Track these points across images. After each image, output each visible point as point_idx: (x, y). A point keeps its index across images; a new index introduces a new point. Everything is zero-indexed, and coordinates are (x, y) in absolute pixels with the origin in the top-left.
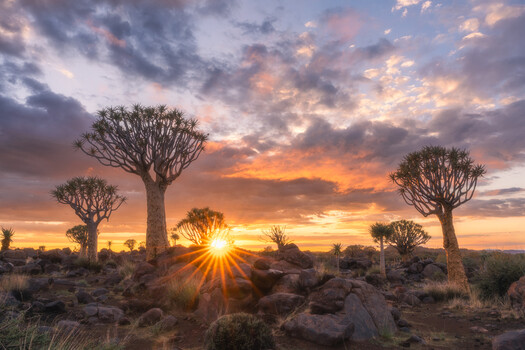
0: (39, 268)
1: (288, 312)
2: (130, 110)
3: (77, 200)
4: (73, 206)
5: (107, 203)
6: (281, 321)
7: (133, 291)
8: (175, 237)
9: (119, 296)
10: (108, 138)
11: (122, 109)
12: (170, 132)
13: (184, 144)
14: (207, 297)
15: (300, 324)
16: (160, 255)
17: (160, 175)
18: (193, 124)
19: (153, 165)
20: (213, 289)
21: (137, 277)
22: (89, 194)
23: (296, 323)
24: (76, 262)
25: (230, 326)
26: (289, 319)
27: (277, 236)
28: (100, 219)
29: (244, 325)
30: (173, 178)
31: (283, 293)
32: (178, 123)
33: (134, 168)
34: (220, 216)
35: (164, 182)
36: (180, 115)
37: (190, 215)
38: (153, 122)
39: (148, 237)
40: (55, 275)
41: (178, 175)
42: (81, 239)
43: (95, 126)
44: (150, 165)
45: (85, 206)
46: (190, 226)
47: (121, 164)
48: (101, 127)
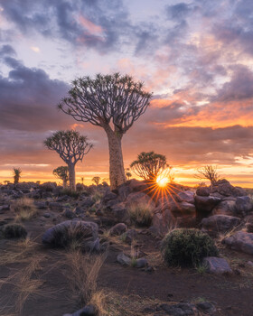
0: (38, 195)
1: (228, 230)
2: (94, 78)
3: (60, 147)
4: (58, 151)
5: (81, 149)
6: (222, 237)
7: (102, 212)
8: (129, 175)
9: (93, 215)
10: (79, 101)
11: (88, 78)
12: (123, 93)
13: (134, 102)
14: (160, 216)
15: (239, 239)
16: (120, 186)
17: (118, 126)
18: (141, 85)
19: (112, 119)
20: (164, 210)
21: (105, 202)
22: (68, 143)
23: (235, 239)
24: (62, 191)
25: (182, 237)
26: (228, 235)
27: (210, 174)
28: (76, 161)
29: (193, 237)
30: (127, 128)
31: (222, 215)
32: (129, 85)
33: (99, 122)
34: (163, 158)
35: (121, 131)
36: (130, 79)
37: (140, 157)
38: (111, 86)
39: (111, 172)
40: (49, 199)
41: (130, 125)
42: (63, 176)
43: (70, 92)
44: (110, 119)
45: (66, 151)
46: (140, 166)
47: (89, 120)
48: (74, 93)
